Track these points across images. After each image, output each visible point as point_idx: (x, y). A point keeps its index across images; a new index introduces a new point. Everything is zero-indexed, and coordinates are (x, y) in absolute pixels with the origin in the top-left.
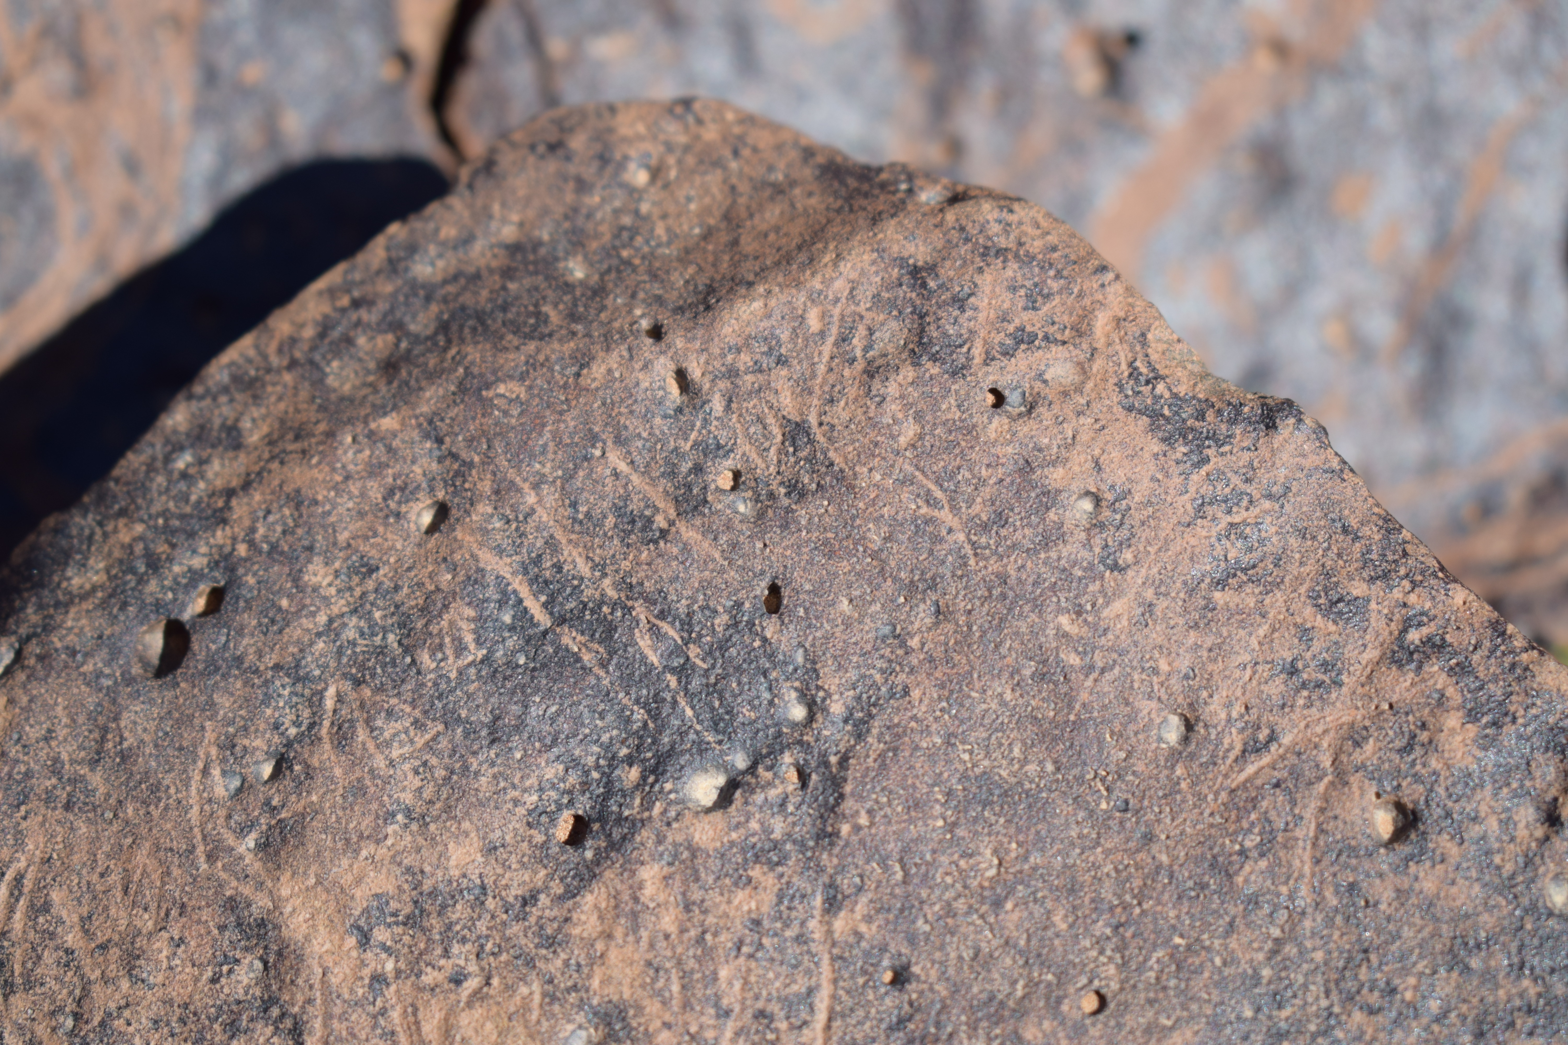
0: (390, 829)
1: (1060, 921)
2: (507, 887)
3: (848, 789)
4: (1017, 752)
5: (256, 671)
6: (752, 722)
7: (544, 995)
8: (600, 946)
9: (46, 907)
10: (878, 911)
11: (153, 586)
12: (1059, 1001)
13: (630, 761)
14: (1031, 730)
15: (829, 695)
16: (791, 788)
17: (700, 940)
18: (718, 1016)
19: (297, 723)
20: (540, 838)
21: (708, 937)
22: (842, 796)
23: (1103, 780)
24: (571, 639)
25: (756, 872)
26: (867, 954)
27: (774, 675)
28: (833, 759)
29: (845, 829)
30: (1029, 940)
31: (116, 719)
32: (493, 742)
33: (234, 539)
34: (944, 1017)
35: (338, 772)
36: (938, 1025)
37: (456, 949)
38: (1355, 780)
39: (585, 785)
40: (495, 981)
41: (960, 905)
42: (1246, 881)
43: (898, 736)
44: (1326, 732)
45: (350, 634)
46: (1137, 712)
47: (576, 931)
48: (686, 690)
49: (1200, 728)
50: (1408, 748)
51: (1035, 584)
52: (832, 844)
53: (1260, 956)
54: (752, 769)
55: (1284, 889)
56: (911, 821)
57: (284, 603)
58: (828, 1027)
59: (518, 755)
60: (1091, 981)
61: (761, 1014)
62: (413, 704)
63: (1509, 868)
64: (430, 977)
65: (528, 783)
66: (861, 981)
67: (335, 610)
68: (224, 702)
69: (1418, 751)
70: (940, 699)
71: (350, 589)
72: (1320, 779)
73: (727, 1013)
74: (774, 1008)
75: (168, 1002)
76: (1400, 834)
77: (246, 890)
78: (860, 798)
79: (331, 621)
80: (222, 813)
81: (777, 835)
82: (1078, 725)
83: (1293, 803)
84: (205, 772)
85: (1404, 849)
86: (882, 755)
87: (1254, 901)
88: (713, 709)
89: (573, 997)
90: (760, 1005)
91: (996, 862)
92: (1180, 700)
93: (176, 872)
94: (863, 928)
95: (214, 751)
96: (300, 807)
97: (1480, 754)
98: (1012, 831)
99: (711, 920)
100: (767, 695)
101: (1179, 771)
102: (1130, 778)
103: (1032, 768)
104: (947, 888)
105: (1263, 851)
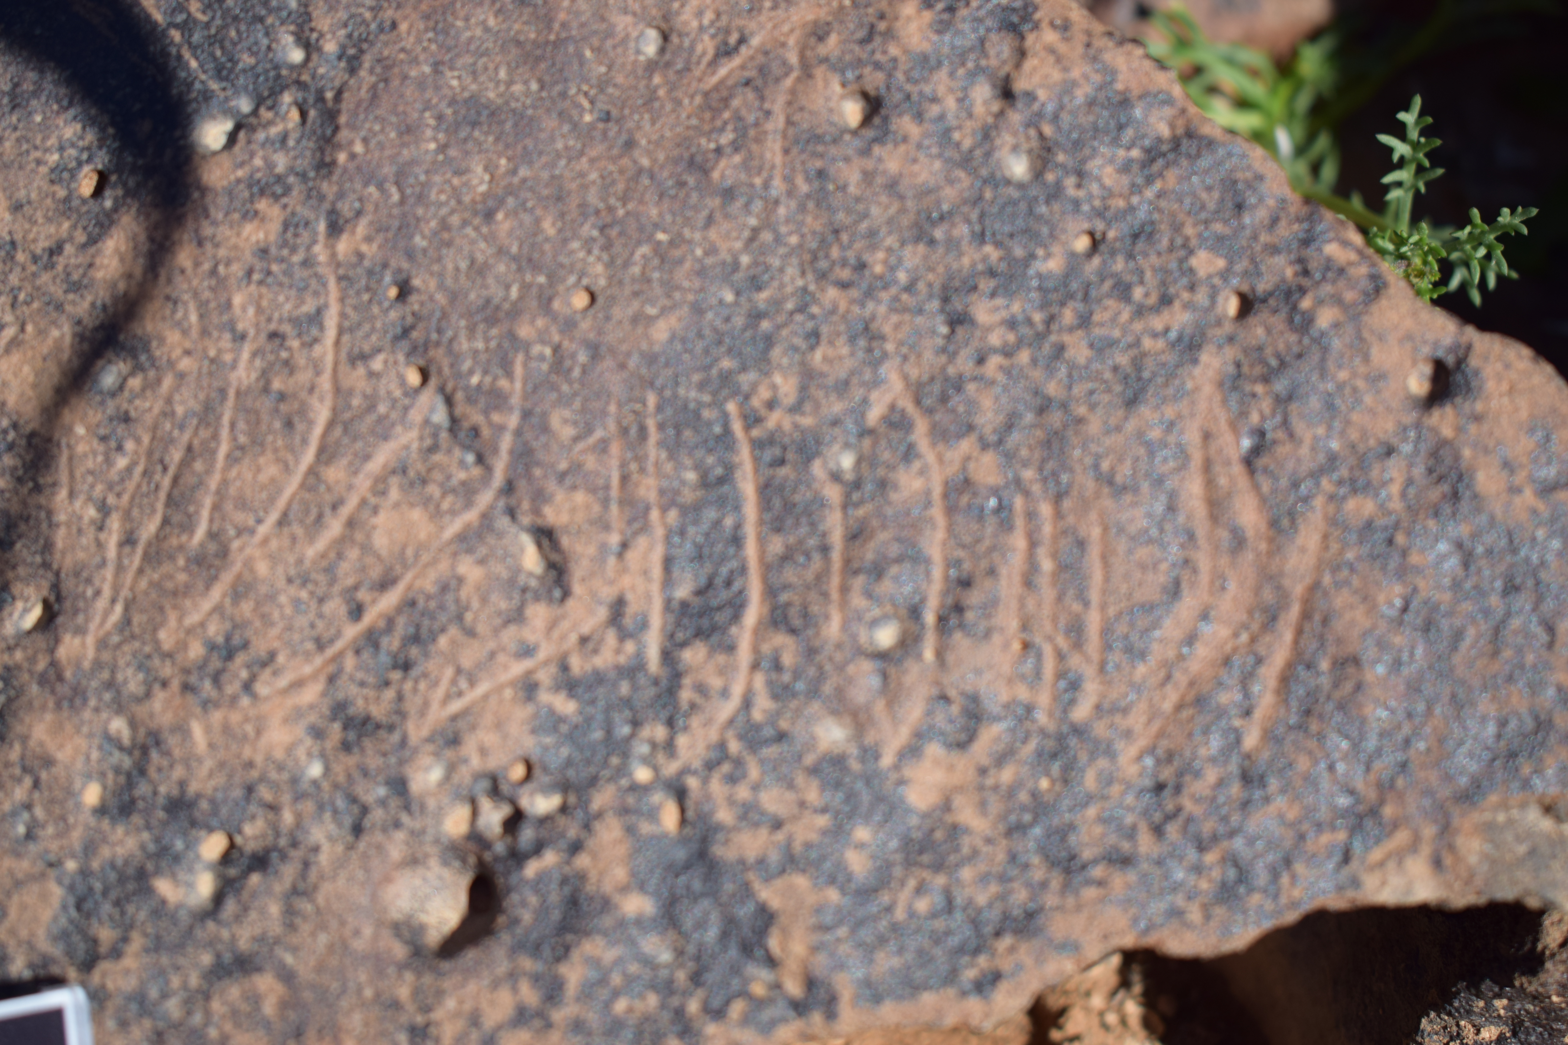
1: (549, 227)
2: (35, 241)
3: (343, 119)
4: (502, 74)
6: (253, 68)
7: (75, 336)
8: (122, 286)
10: (378, 231)
12: (550, 300)
13: (142, 114)
14: (514, 51)
15: (321, 35)
16: (291, 125)
17: (214, 272)
18: (234, 340)
20: (62, 193)
21: (221, 269)
22: (337, 127)
23: (586, 94)
25: (262, 205)
26: (370, 273)
27: (269, 21)
28: (329, 95)
29: (342, 157)
30: (520, 247)
32: (13, 108)
34: (444, 324)
36: (439, 331)
38: (819, 72)
39: (104, 142)
40: (29, 328)
41: (455, 220)
42: (723, 176)
43: (388, 68)
44: (792, 31)
46: (612, 26)
47: (100, 275)
48: (190, 44)
49: (675, 39)
50: (868, 39)
52: (330, 173)
53: (738, 245)
54: (255, 112)
55: (758, 181)
56: (404, 145)
58: (337, 343)
59: (38, 118)
60: (580, 279)
61: (274, 335)
63: (967, 143)
65: (49, 143)
66: (366, 297)
69: (878, 41)
70: (426, 30)
72: (787, 75)
73: (243, 337)
74: (286, 328)
76: (867, 121)
78: (353, 127)
81: (280, 169)
82: (558, 44)
83: (762, 98)
85: (869, 133)
86: (374, 88)
87: (729, 194)
88: (215, 59)
90: (273, 326)
91: (487, 177)
92: (654, 12)
94: (364, 248)
97: (935, 38)
98: (501, 147)
99: (222, 252)
100: (265, 42)
101: (657, 80)
102: (610, 90)
103: (517, 88)
104: (441, 205)
105: (736, 147)
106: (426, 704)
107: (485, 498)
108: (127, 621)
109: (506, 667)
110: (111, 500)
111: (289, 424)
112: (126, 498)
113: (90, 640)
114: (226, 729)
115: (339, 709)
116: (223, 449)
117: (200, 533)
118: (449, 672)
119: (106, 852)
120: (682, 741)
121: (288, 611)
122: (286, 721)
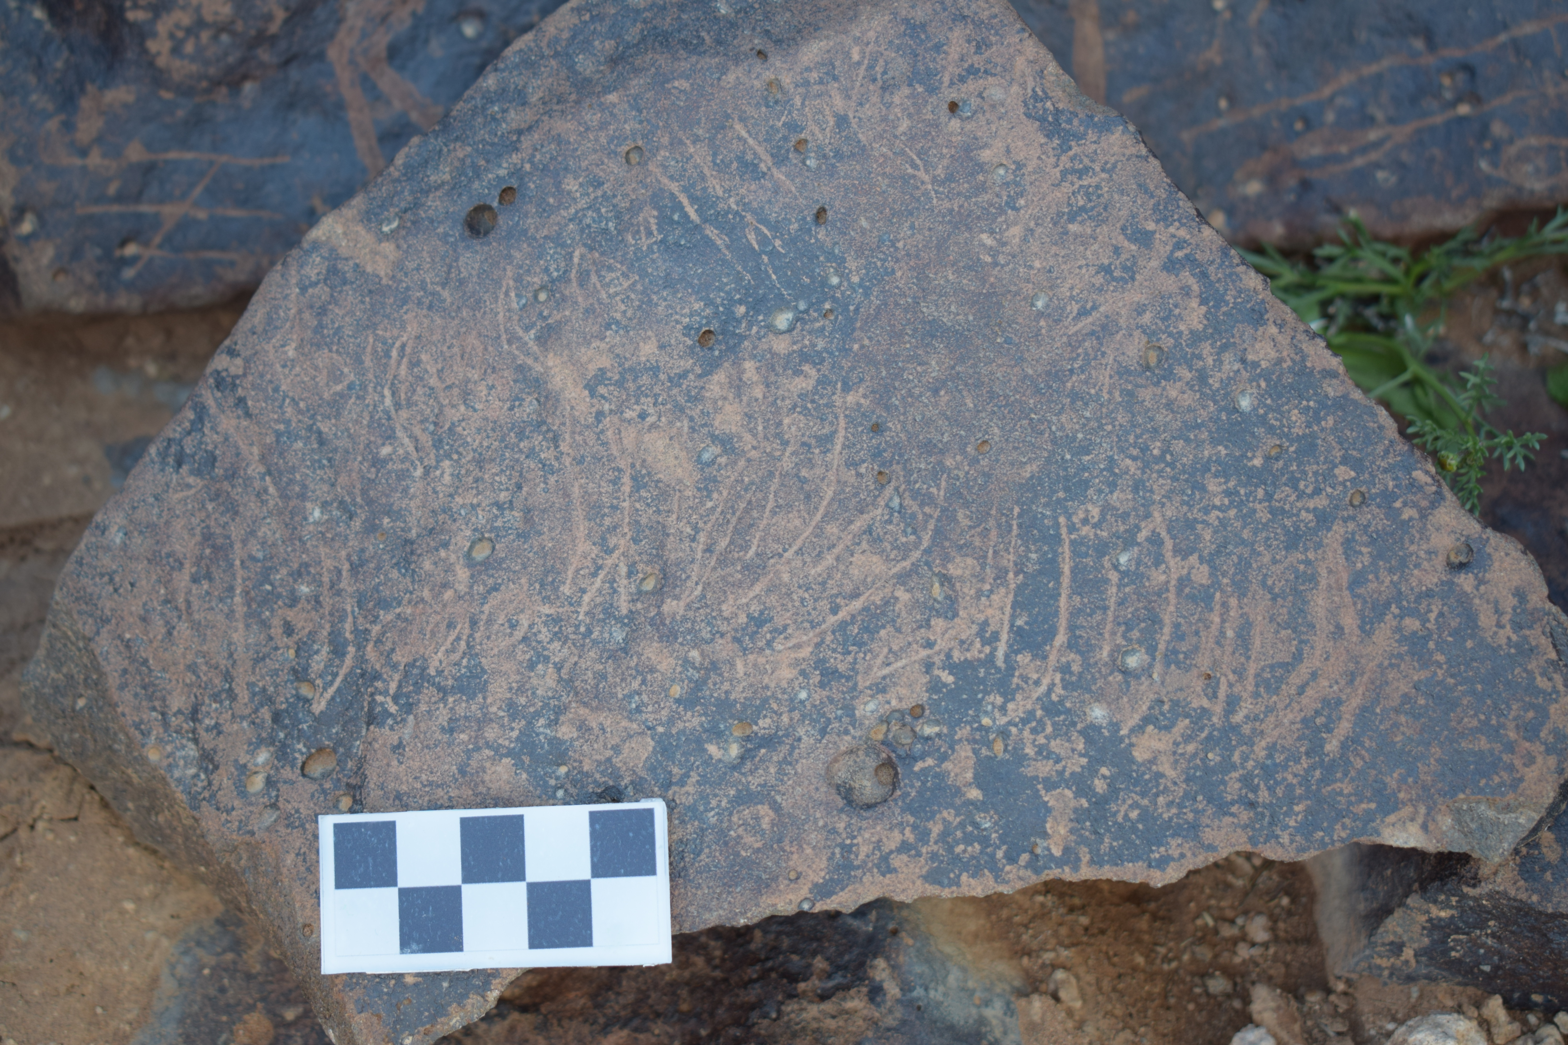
0: (608, 333)
1: (969, 403)
2: (671, 368)
3: (858, 325)
4: (953, 308)
5: (535, 239)
6: (808, 285)
7: (689, 427)
8: (720, 403)
9: (418, 363)
10: (871, 392)
11: (476, 185)
13: (740, 302)
14: (962, 296)
15: (851, 271)
16: (827, 323)
17: (774, 403)
18: (782, 444)
19: (557, 270)
20: (690, 342)
21: (779, 401)
22: (855, 329)
23: (1000, 326)
24: (711, 231)
25: (806, 368)
26: (864, 415)
27: (822, 259)
28: (851, 308)
29: (856, 347)
30: (952, 412)
31: (457, 260)
32: (666, 287)
33: (522, 160)
34: (903, 451)
35: (580, 299)
36: (900, 455)
37: (643, 400)
38: (1137, 333)
39: (716, 313)
40: (663, 419)
41: (916, 391)
42: (1073, 386)
43: (888, 297)
44: (1124, 306)
45: (588, 221)
46: (1020, 290)
47: (708, 394)
48: (773, 264)
49: (1055, 300)
50: (1167, 318)
51: (969, 215)
52: (848, 355)
53: (1077, 427)
54: (807, 311)
55: (1093, 392)
56: (892, 344)
57: (551, 200)
58: (841, 454)
59: (679, 296)
60: (984, 436)
61: (805, 445)
62: (622, 263)
63: (1216, 386)
64: (629, 414)
65: (684, 311)
66: (860, 429)
67: (579, 206)
68: (517, 255)
69: (1173, 320)
70: (912, 277)
71: (588, 194)
72: (1118, 332)
73: (787, 443)
74: (813, 441)
75: (486, 419)
76: (1159, 364)
77: (530, 362)
78: (864, 330)
79: (577, 212)
80: (516, 318)
81: (819, 348)
82: (988, 295)
83: (1101, 344)
84: (507, 294)
85: (1161, 373)
86: (878, 307)
87: (1075, 397)
88: (787, 276)
89: (705, 430)
90: (805, 439)
92: (1045, 284)
93: (490, 349)
94: (862, 401)
95: (511, 283)
96: (558, 317)
97: (1206, 322)
98: (947, 352)
99: (780, 392)
100: (818, 270)
101: (1042, 323)
102: (1014, 325)
103: (961, 318)
104: (909, 381)
105: (1082, 370)
106: (870, 668)
107: (916, 555)
108: (703, 596)
109: (917, 652)
110: (701, 525)
111: (808, 497)
112: (709, 525)
113: (682, 604)
114: (755, 665)
115: (820, 663)
116: (770, 506)
117: (751, 553)
118: (885, 651)
119: (680, 725)
120: (1011, 706)
121: (797, 604)
122: (790, 665)
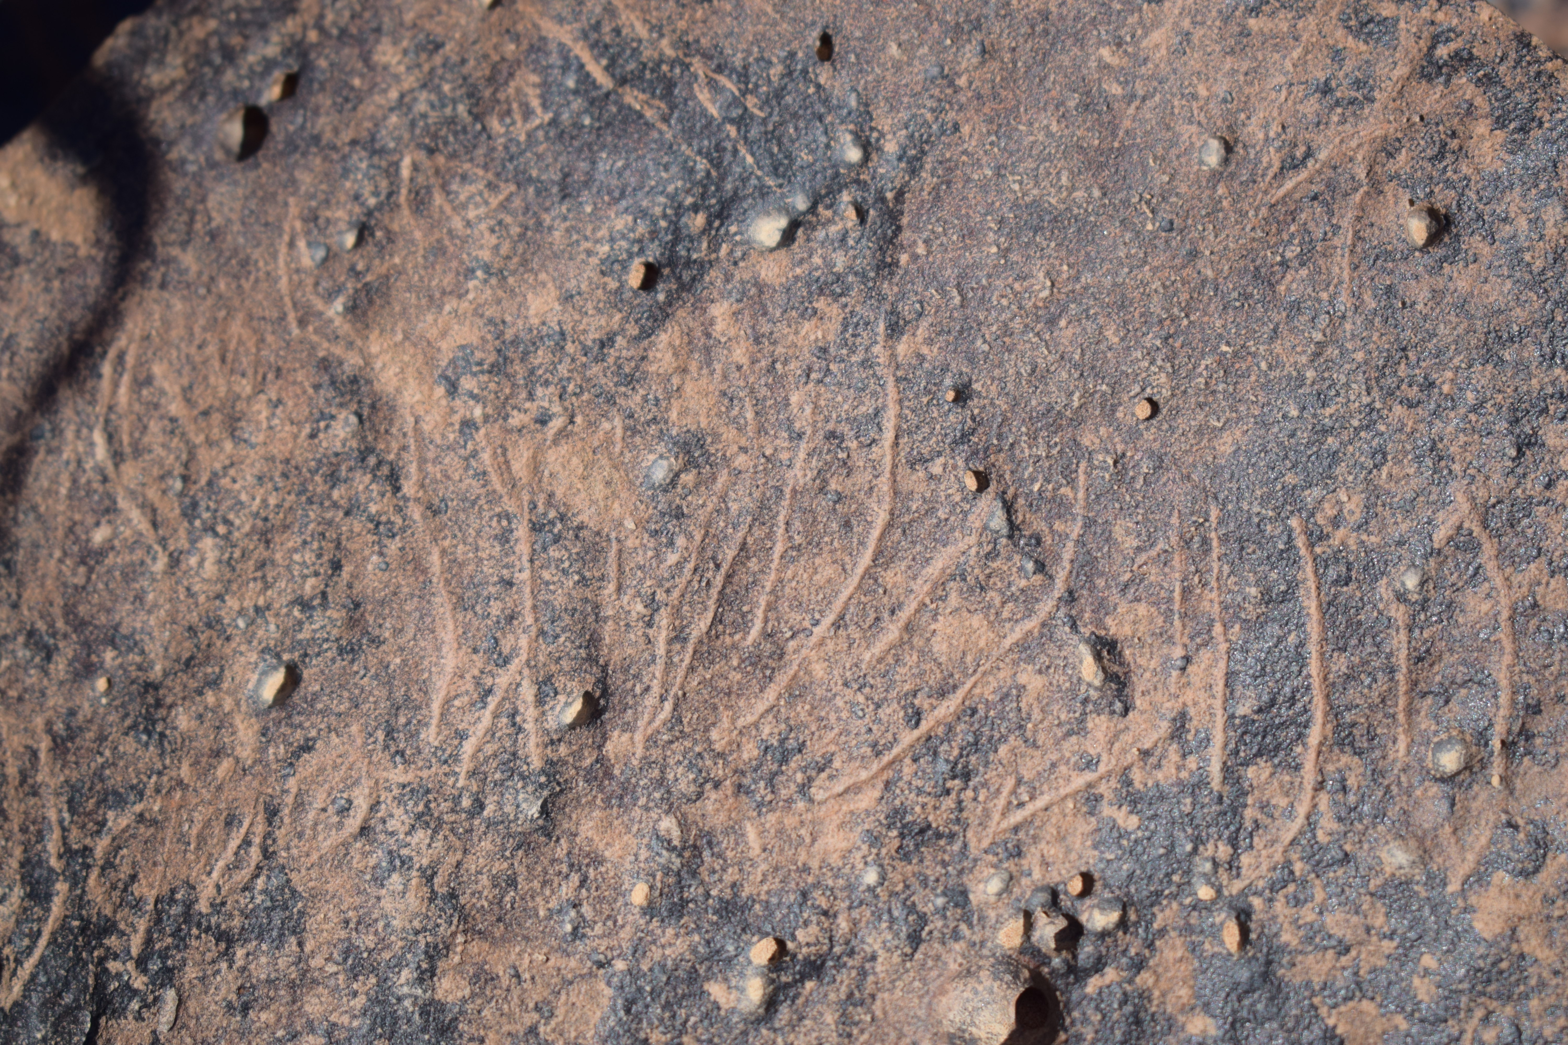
0: (471, 284)
1: (1112, 336)
2: (585, 331)
3: (905, 221)
4: (1064, 180)
5: (334, 148)
6: (810, 165)
7: (626, 429)
8: (676, 381)
9: (149, 381)
10: (939, 334)
11: (229, 76)
12: (1114, 409)
13: (695, 208)
14: (1077, 159)
15: (882, 135)
16: (850, 224)
17: (771, 369)
18: (791, 439)
19: (376, 194)
20: (613, 285)
21: (778, 366)
22: (899, 229)
23: (1148, 203)
24: (633, 98)
25: (820, 304)
26: (930, 374)
27: (829, 119)
28: (889, 195)
29: (904, 258)
30: (1083, 354)
31: (203, 200)
32: (564, 197)
33: (305, 27)
34: (1005, 429)
35: (418, 235)
36: (1000, 437)
37: (540, 391)
38: (1389, 189)
39: (654, 234)
40: (579, 419)
41: (1017, 325)
42: (1288, 289)
43: (950, 170)
44: (1360, 145)
45: (421, 107)
46: (1179, 135)
47: (653, 368)
48: (746, 138)
49: (1239, 149)
50: (1439, 156)
51: (1077, 19)
52: (892, 274)
53: (1304, 359)
54: (813, 209)
55: (1324, 296)
56: (966, 248)
57: (357, 82)
58: (896, 444)
59: (588, 209)
60: (1143, 390)
61: (831, 435)
62: (486, 167)
63: (1539, 264)
64: (516, 419)
65: (599, 234)
66: (925, 400)
67: (406, 86)
68: (305, 179)
69: (1449, 158)
70: (989, 133)
71: (419, 66)
72: (1356, 190)
73: (800, 436)
74: (845, 428)
75: (270, 459)
76: (1433, 239)
77: (338, 350)
78: (917, 229)
79: (402, 96)
80: (310, 281)
81: (839, 268)
82: (1122, 151)
83: (1331, 213)
84: (292, 245)
85: (1438, 252)
86: (936, 189)
87: (1296, 307)
88: (772, 155)
89: (653, 429)
90: (830, 426)
91: (1049, 284)
92: (1219, 123)
93: (270, 338)
94: (925, 350)
95: (298, 225)
96: (383, 270)
97: (1509, 158)
98: (1063, 253)
99: (780, 350)
100: (823, 139)
101: (1221, 190)
102: (1173, 199)
103: (1079, 194)
104: (1003, 309)
105: (1303, 260)
106: (987, 814)
107: (1046, 606)
108: (677, 719)
109: (1068, 780)
110: (660, 596)
111: (847, 525)
112: (676, 594)
113: (639, 737)
114: (780, 832)
115: (896, 815)
116: (779, 548)
117: (755, 632)
118: (1010, 782)
119: (656, 954)
120: (1245, 860)
121: (844, 715)
122: (841, 826)
